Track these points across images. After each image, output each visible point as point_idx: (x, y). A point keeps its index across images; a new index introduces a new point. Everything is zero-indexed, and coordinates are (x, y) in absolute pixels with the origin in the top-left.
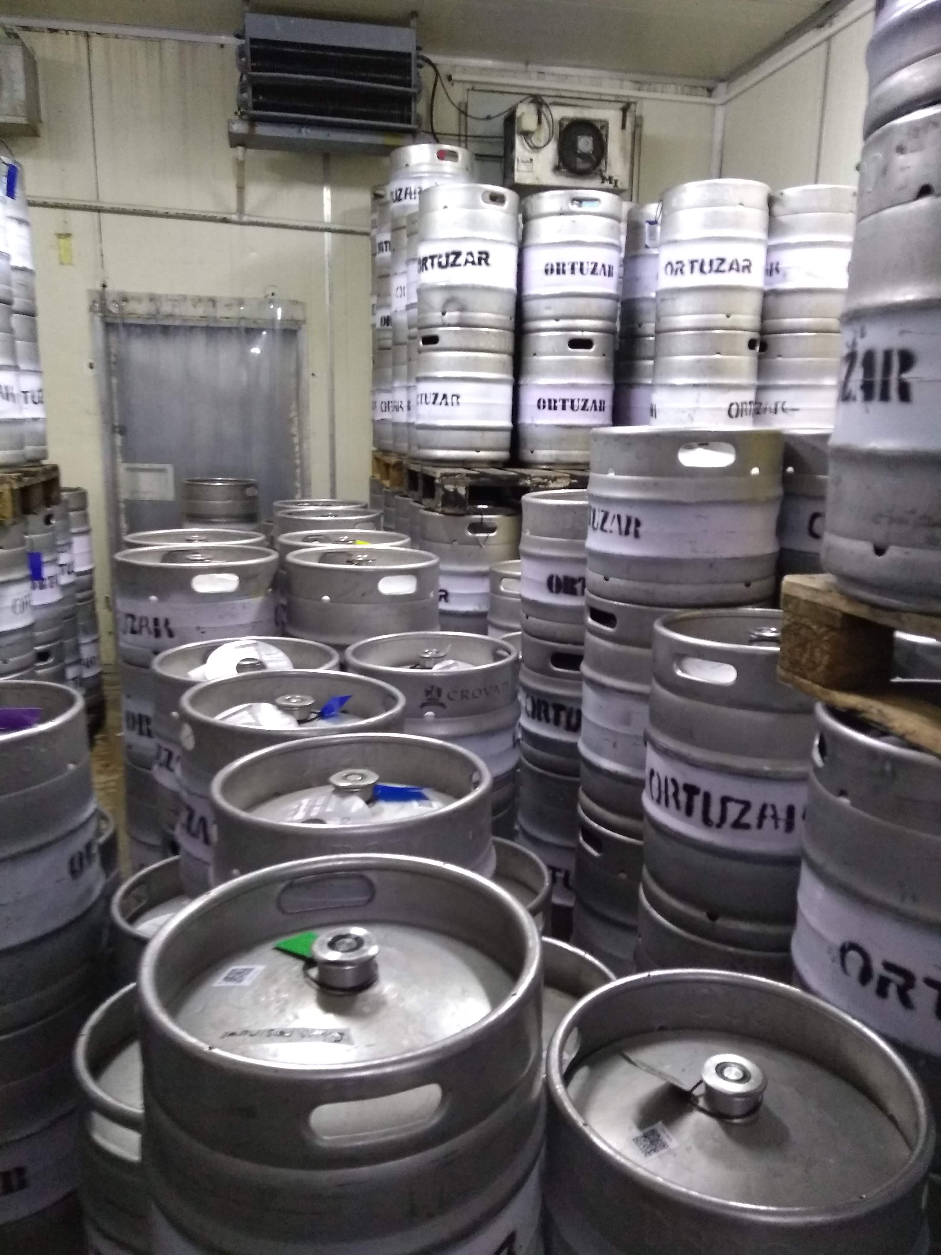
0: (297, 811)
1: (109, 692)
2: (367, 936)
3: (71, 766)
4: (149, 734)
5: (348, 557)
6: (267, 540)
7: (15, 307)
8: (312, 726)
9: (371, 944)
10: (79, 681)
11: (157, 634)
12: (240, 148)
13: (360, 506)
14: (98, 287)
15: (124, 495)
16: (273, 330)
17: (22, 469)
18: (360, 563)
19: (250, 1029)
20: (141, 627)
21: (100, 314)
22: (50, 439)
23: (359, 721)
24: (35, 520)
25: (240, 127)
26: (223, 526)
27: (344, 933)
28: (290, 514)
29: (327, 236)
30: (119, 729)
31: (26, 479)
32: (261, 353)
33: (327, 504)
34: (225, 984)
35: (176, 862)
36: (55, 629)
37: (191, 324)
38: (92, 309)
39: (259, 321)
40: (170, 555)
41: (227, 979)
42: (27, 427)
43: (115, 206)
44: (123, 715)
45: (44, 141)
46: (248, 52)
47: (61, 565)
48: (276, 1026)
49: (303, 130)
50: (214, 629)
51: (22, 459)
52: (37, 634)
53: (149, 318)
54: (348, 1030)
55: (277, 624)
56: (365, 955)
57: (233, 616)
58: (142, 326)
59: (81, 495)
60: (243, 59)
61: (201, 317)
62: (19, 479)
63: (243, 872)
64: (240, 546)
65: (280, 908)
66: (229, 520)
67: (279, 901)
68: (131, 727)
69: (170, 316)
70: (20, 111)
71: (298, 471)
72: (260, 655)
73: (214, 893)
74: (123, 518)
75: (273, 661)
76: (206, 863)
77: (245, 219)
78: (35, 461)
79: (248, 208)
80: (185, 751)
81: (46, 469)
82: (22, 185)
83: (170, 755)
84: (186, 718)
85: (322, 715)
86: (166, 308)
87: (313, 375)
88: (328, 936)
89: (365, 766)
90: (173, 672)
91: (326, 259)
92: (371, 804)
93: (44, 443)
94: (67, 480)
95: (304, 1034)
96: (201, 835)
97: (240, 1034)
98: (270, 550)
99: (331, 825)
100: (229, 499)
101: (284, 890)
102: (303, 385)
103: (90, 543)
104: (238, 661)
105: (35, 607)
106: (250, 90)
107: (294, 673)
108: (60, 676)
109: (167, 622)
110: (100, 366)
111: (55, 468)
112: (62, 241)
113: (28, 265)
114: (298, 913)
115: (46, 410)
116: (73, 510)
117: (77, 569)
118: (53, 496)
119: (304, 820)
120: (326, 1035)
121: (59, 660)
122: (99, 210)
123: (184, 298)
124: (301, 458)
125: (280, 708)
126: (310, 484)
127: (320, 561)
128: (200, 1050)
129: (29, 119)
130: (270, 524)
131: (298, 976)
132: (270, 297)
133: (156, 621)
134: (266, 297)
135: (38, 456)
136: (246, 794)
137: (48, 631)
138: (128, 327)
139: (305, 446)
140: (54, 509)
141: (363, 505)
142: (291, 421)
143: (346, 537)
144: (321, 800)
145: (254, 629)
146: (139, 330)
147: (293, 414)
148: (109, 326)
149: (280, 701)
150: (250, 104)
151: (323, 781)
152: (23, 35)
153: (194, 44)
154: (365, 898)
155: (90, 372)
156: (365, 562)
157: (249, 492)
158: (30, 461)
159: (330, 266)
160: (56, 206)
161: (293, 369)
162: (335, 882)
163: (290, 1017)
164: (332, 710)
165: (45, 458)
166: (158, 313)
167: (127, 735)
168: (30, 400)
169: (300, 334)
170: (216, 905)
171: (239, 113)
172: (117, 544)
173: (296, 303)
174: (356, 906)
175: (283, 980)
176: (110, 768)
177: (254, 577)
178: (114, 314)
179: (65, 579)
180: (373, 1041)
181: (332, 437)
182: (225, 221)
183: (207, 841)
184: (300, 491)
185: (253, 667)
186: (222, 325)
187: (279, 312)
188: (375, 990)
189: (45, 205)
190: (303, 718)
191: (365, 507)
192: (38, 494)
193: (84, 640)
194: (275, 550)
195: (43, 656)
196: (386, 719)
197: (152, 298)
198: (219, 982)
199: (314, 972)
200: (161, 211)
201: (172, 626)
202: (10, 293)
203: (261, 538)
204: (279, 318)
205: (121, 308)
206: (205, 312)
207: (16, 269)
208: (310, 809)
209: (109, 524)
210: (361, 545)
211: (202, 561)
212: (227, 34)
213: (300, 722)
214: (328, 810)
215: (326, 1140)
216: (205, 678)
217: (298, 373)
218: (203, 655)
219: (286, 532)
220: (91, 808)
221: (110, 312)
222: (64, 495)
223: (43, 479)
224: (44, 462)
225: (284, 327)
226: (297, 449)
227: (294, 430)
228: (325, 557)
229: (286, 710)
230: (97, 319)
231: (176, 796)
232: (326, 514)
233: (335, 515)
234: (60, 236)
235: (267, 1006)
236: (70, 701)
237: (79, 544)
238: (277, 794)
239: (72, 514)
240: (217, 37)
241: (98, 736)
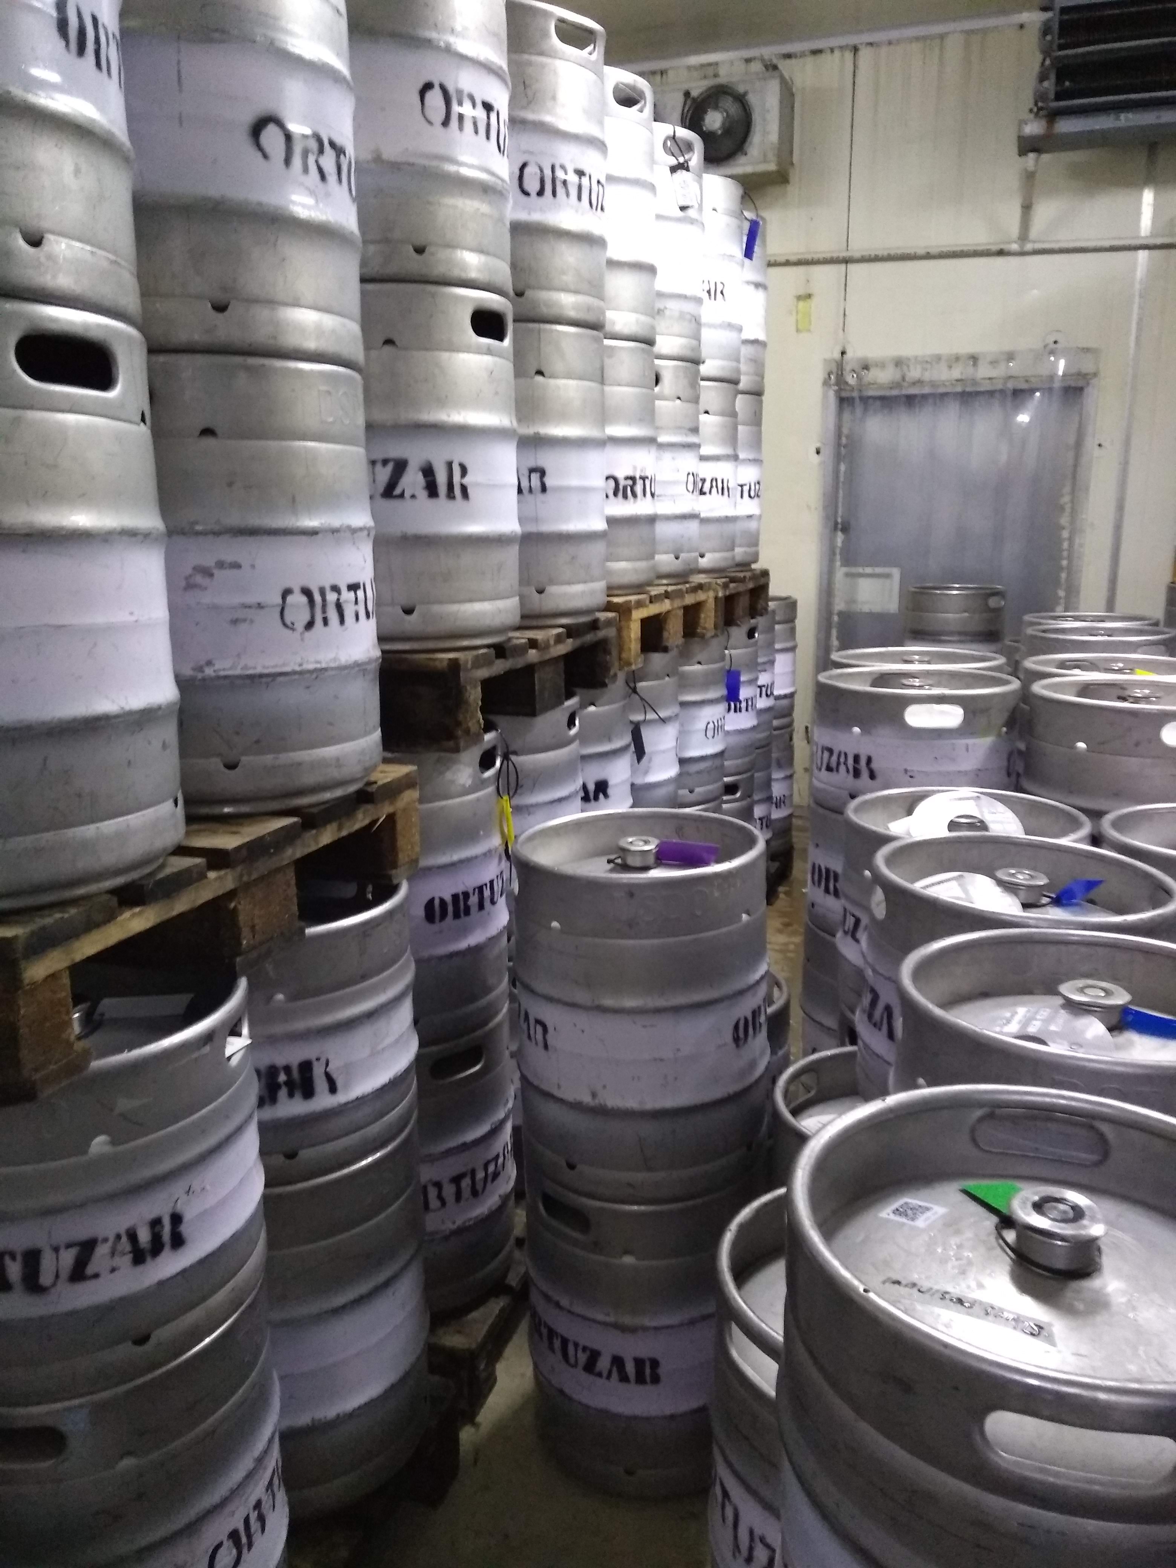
0: (1009, 1021)
1: (798, 839)
2: (1089, 1208)
3: (744, 917)
4: (836, 894)
5: (1120, 691)
6: (1008, 664)
7: (741, 386)
8: (1041, 914)
9: (1094, 1219)
10: (766, 822)
11: (857, 774)
12: (1032, 155)
13: (1146, 622)
14: (837, 355)
15: (839, 605)
16: (1050, 389)
17: (729, 574)
18: (1137, 700)
19: (919, 1283)
20: (838, 764)
21: (836, 388)
22: (763, 538)
23: (1113, 916)
24: (738, 633)
25: (1034, 128)
26: (955, 646)
27: (1058, 1196)
28: (1044, 631)
29: (1142, 255)
30: (805, 886)
31: (732, 585)
32: (1030, 422)
33: (1099, 619)
34: (892, 1217)
35: (852, 1055)
36: (747, 759)
37: (942, 390)
38: (826, 383)
39: (1033, 379)
40: (882, 679)
41: (896, 1211)
42: (739, 526)
43: (866, 253)
44: (809, 867)
45: (792, 189)
46: (1056, 27)
47: (760, 687)
48: (955, 1290)
49: (1123, 116)
50: (926, 774)
51: (729, 563)
52: (726, 763)
53: (891, 388)
54: (1050, 1325)
55: (1009, 774)
56: (1083, 1232)
57: (953, 760)
58: (882, 398)
59: (791, 605)
60: (1049, 38)
61: (957, 380)
62: (725, 586)
63: (930, 1084)
64: (971, 671)
65: (974, 1140)
66: (963, 638)
67: (973, 1131)
68: (817, 883)
69: (919, 382)
70: (771, 156)
71: (1063, 575)
72: (982, 813)
73: (893, 1100)
74: (834, 633)
75: (998, 822)
76: (889, 1063)
77: (1029, 247)
78: (744, 565)
79: (1034, 233)
80: (873, 918)
81: (754, 574)
82: (764, 242)
83: (857, 922)
84: (879, 880)
85: (1057, 902)
86: (914, 373)
87: (1100, 445)
88: (1036, 1194)
89: (1115, 980)
90: (870, 822)
91: (1137, 286)
92: (1114, 1033)
93: (756, 544)
94: (775, 589)
95: (989, 1312)
96: (885, 1027)
97: (906, 1286)
98: (1009, 677)
99: (1056, 1048)
100: (965, 611)
101: (981, 1120)
102: (1084, 460)
103: (794, 663)
104: (952, 817)
105: (728, 733)
106: (1053, 77)
107: (1024, 841)
108: (747, 814)
109: (869, 760)
110: (827, 452)
111: (765, 574)
112: (801, 304)
113: (762, 337)
114: (997, 1153)
115: (761, 506)
116: (779, 623)
117: (776, 692)
118: (761, 604)
119: (1018, 1034)
120: (1017, 1321)
121: (748, 795)
122: (846, 261)
123: (938, 358)
124: (1070, 558)
125: (1000, 883)
126: (1078, 592)
127: (1079, 695)
128: (855, 1290)
129: (779, 164)
130: (1016, 644)
131: (989, 1235)
132: (1052, 346)
133: (856, 758)
134: (1045, 346)
135: (748, 559)
136: (944, 986)
137: (739, 761)
138: (865, 400)
139: (1077, 541)
140: (760, 621)
141: (1151, 622)
142: (1062, 509)
143: (1121, 665)
144: (1044, 1013)
145: (978, 779)
146: (878, 403)
147: (1066, 499)
148: (844, 401)
149: (1001, 874)
150: (1052, 95)
151: (1051, 989)
152: (783, 65)
153: (984, 31)
154: (1094, 1157)
155: (815, 459)
156: (1146, 699)
157: (993, 602)
158: (738, 565)
159: (1141, 296)
160: (799, 263)
161: (1071, 440)
162: (1052, 1126)
163: (973, 1284)
164: (1074, 897)
165: (756, 561)
166: (903, 379)
167: (812, 892)
168: (746, 494)
169: (1088, 391)
170: (891, 1116)
171: (1035, 110)
172: (825, 663)
173: (1087, 350)
174: (1082, 1165)
175: (969, 1234)
176: (790, 928)
177: (985, 711)
178: (850, 385)
179: (762, 703)
180: (1083, 1350)
181: (1118, 528)
182: (1001, 253)
183: (891, 1035)
184: (1062, 601)
185: (971, 826)
186: (982, 389)
187: (1061, 366)
188: (1095, 1283)
189: (787, 263)
190: (1030, 901)
191: (1156, 624)
192: (743, 603)
193: (777, 775)
194: (1018, 678)
195: (730, 789)
196: (1152, 920)
197: (899, 363)
198: (886, 1212)
199: (1011, 1236)
200: (921, 252)
201: (874, 765)
202: (738, 371)
203: (1001, 661)
204: (1060, 373)
205: (859, 378)
206: (962, 373)
207: (746, 342)
208: (1027, 1022)
209: (818, 641)
210: (1142, 676)
211: (920, 687)
212: (1029, 9)
213: (1026, 906)
214: (1053, 1028)
215: (1005, 1459)
216: (909, 834)
217: (1079, 445)
218: (909, 805)
219: (1037, 654)
220: (762, 969)
221: (846, 383)
222: (772, 605)
223: (751, 585)
224: (753, 566)
225: (1066, 384)
226: (1065, 545)
227: (1064, 520)
228: (1086, 689)
229: (1009, 887)
230: (831, 394)
231: (860, 973)
232: (1095, 632)
233: (1110, 633)
234: (799, 298)
235: (944, 1261)
236: (751, 842)
237: (782, 662)
238: (985, 994)
239: (777, 627)
240: (1016, 16)
241: (781, 889)
